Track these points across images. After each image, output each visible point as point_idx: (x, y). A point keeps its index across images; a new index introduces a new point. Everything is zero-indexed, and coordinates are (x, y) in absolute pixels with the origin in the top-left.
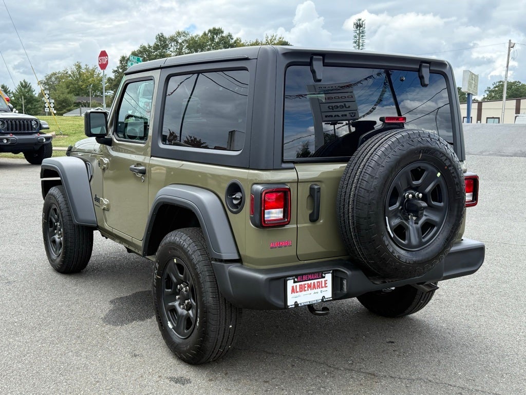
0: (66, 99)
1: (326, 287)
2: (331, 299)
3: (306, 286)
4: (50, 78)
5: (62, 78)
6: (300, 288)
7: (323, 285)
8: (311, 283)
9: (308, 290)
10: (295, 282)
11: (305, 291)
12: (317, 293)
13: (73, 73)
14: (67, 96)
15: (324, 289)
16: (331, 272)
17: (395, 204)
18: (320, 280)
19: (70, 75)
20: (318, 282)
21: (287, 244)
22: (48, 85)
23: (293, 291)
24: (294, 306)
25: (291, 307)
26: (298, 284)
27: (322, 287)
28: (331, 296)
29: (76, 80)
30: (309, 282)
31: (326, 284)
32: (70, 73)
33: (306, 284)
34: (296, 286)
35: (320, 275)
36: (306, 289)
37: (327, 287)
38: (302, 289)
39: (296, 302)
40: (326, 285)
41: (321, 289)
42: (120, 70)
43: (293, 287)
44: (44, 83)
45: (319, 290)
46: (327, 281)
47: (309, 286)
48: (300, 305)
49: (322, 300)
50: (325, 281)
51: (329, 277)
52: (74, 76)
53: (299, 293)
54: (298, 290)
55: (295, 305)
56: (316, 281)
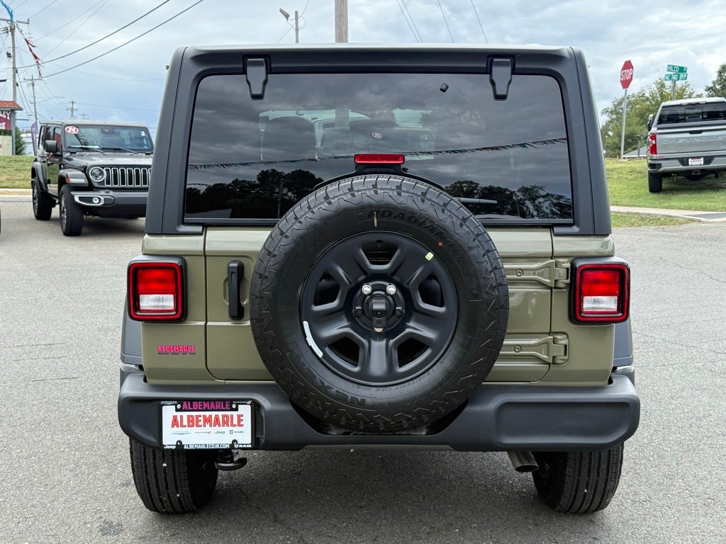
0: (632, 134)
1: (239, 425)
2: (250, 446)
3: (201, 418)
4: (620, 103)
5: (635, 103)
6: (189, 421)
7: (235, 422)
8: (210, 416)
9: (205, 426)
10: (177, 410)
11: (198, 426)
12: (223, 433)
13: (652, 96)
14: (635, 129)
15: (237, 429)
16: (249, 402)
17: (333, 300)
18: (229, 413)
19: (648, 99)
20: (223, 416)
21: (187, 350)
22: (617, 114)
23: (175, 422)
24: (174, 447)
25: (169, 447)
26: (185, 414)
27: (233, 425)
28: (250, 442)
29: (655, 105)
30: (207, 414)
31: (239, 420)
32: (647, 95)
33: (200, 416)
34: (181, 417)
35: (227, 405)
36: (201, 423)
37: (242, 425)
38: (192, 422)
39: (180, 442)
40: (242, 423)
41: (231, 428)
42: (718, 87)
43: (175, 418)
44: (611, 112)
45: (226, 429)
46: (242, 415)
47: (207, 420)
48: (185, 447)
49: (232, 445)
50: (239, 416)
51: (245, 410)
52: (653, 99)
53: (187, 429)
54: (185, 422)
55: (177, 445)
56: (220, 414)
